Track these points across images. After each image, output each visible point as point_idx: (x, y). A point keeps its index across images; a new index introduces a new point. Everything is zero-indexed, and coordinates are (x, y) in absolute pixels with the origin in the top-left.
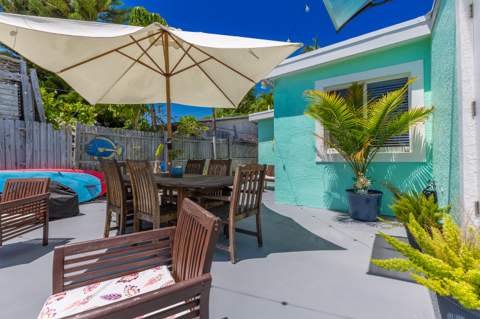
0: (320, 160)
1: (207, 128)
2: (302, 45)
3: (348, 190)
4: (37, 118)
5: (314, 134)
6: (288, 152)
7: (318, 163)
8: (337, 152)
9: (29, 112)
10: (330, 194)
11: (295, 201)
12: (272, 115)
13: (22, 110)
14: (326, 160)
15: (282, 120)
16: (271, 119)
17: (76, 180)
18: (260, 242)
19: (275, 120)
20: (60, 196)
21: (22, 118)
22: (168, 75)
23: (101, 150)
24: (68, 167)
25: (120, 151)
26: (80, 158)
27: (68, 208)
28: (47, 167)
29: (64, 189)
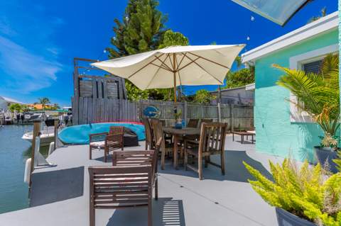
0: (294, 121)
1: (216, 97)
2: (245, 45)
3: (316, 147)
4: (124, 98)
5: (289, 101)
6: (266, 114)
7: (292, 123)
8: (308, 114)
9: (121, 96)
10: (305, 150)
11: (273, 152)
12: (254, 87)
13: (118, 95)
14: (300, 121)
15: (261, 90)
16: (253, 91)
17: (139, 128)
18: (223, 173)
19: (256, 90)
20: (130, 135)
21: (119, 98)
22: (175, 72)
23: (150, 113)
24: (136, 122)
25: (160, 113)
26: (141, 116)
27: (133, 142)
28: (127, 121)
29: (132, 132)
